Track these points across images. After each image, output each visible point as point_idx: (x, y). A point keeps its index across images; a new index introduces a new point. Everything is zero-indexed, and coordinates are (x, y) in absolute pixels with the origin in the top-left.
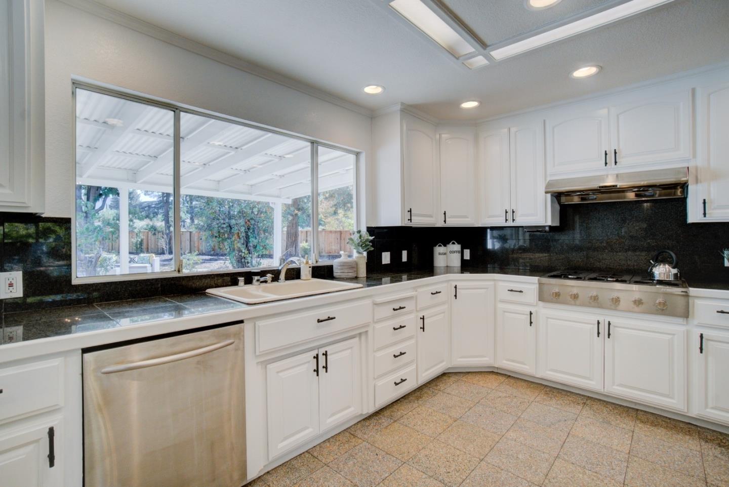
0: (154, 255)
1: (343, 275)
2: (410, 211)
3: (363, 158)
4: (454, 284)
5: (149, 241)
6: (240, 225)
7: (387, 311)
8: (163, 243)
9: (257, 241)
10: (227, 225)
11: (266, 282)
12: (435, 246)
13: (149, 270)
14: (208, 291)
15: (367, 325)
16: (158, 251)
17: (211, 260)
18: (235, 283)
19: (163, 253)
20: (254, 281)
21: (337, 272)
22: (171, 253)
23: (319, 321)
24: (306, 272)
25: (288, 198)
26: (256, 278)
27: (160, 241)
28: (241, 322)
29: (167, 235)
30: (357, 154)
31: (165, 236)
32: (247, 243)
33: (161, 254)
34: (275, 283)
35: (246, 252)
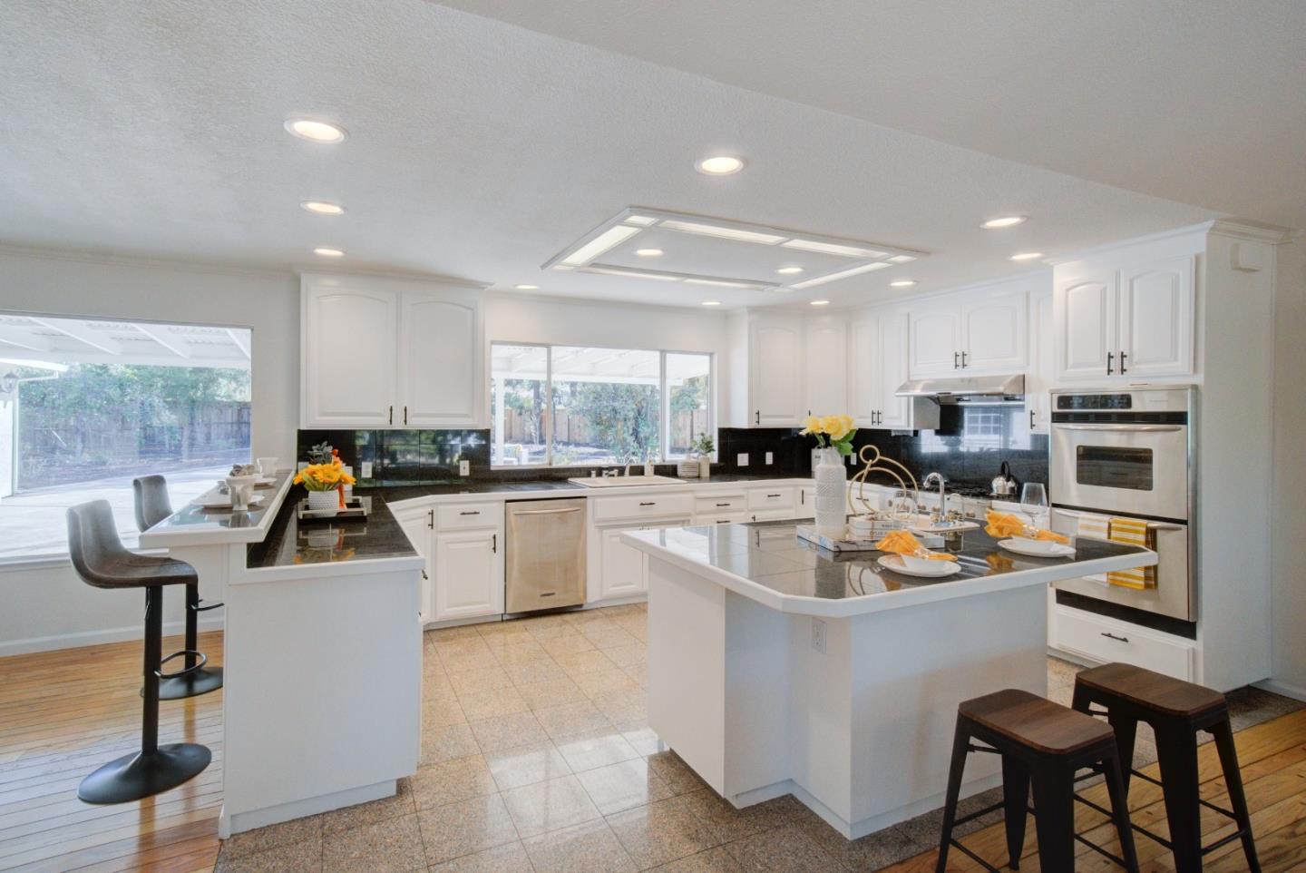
0: (521, 446)
1: (684, 474)
2: (758, 413)
3: (716, 357)
4: (801, 489)
5: (513, 424)
6: (629, 409)
7: (712, 505)
8: (531, 428)
9: (649, 430)
10: (610, 408)
11: (613, 475)
12: (814, 448)
13: (516, 463)
14: (570, 479)
15: (689, 515)
16: (524, 438)
17: (595, 454)
18: (589, 475)
19: (532, 442)
20: (604, 475)
21: (680, 472)
22: (542, 442)
23: (642, 504)
24: (649, 470)
25: (679, 379)
26: (605, 472)
27: (527, 424)
28: (585, 497)
29: (537, 415)
30: (711, 355)
31: (535, 419)
32: (636, 433)
33: (528, 443)
34: (620, 478)
35: (636, 445)
